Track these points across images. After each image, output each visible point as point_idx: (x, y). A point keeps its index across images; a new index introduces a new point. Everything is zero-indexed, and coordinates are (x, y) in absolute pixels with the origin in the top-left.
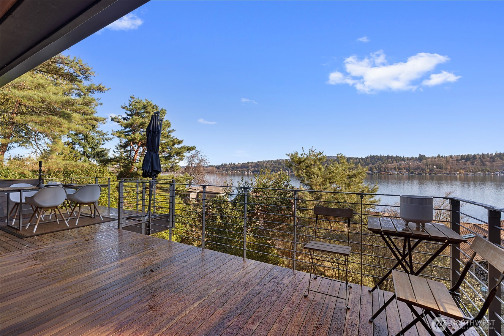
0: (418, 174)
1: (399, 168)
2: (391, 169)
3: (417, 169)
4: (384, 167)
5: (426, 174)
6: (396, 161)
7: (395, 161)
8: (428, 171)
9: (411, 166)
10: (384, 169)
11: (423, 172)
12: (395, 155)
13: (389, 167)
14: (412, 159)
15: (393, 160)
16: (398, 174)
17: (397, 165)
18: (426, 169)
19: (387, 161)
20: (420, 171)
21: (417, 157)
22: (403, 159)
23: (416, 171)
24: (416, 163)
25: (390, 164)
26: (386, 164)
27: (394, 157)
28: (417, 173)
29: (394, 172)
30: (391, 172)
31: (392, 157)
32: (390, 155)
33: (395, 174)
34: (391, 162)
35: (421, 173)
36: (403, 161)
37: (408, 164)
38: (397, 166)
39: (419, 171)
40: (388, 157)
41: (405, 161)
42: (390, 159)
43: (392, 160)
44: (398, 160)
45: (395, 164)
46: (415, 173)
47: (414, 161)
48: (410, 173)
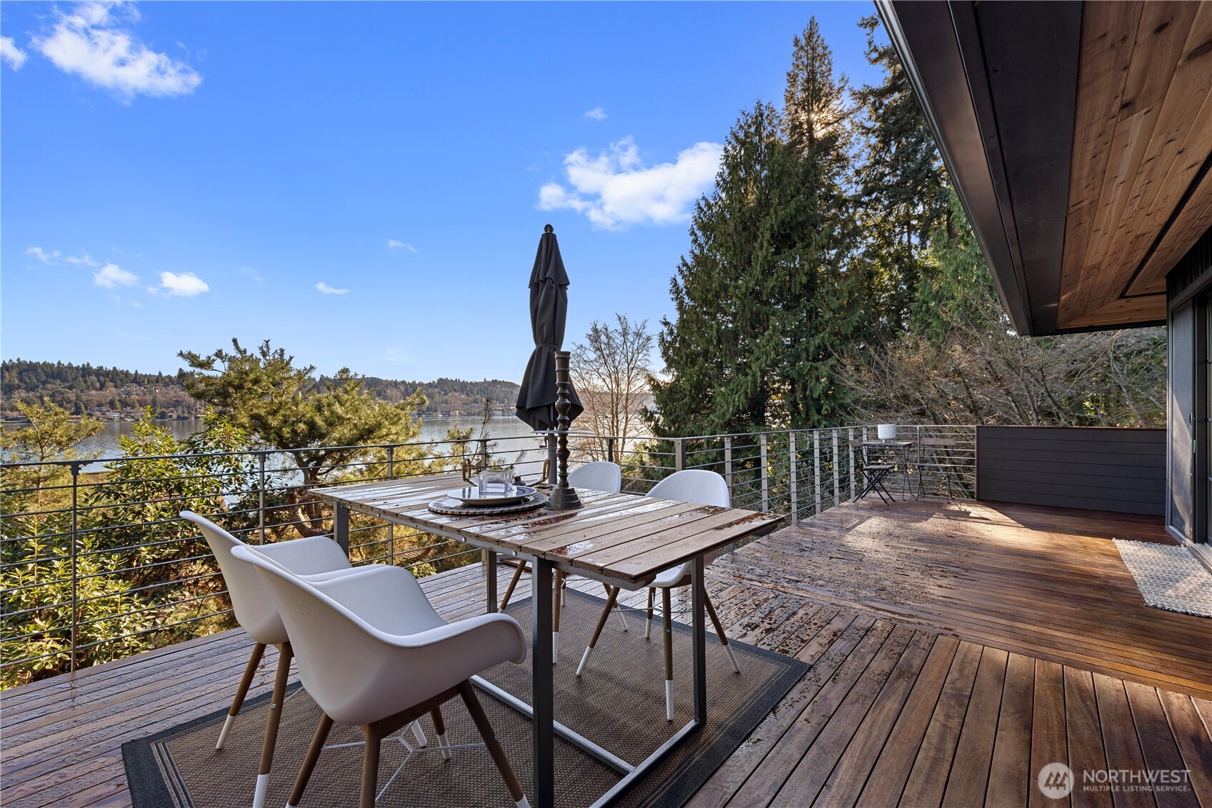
0: (179, 418)
1: (124, 404)
2: (100, 405)
3: (175, 406)
4: (73, 398)
5: (196, 418)
6: (115, 382)
7: (111, 384)
8: (202, 411)
9: (159, 397)
10: (76, 404)
11: (189, 413)
12: (109, 366)
13: (91, 401)
14: (160, 381)
15: (105, 382)
16: (121, 418)
17: (119, 395)
18: (198, 406)
19: (85, 382)
20: (183, 412)
21: (174, 374)
22: (135, 378)
23: (172, 412)
24: (172, 392)
25: (94, 392)
26: (82, 391)
27: (107, 373)
28: (175, 416)
29: (108, 414)
30: (98, 413)
31: (100, 372)
32: (94, 366)
33: (112, 419)
34: (98, 385)
35: (186, 415)
36: (135, 385)
37: (150, 392)
38: (118, 398)
39: (180, 412)
40: (86, 371)
41: (140, 386)
42: (94, 378)
43: (99, 381)
44: (121, 380)
45: (111, 392)
46: (171, 416)
47: (166, 385)
48: (157, 418)
